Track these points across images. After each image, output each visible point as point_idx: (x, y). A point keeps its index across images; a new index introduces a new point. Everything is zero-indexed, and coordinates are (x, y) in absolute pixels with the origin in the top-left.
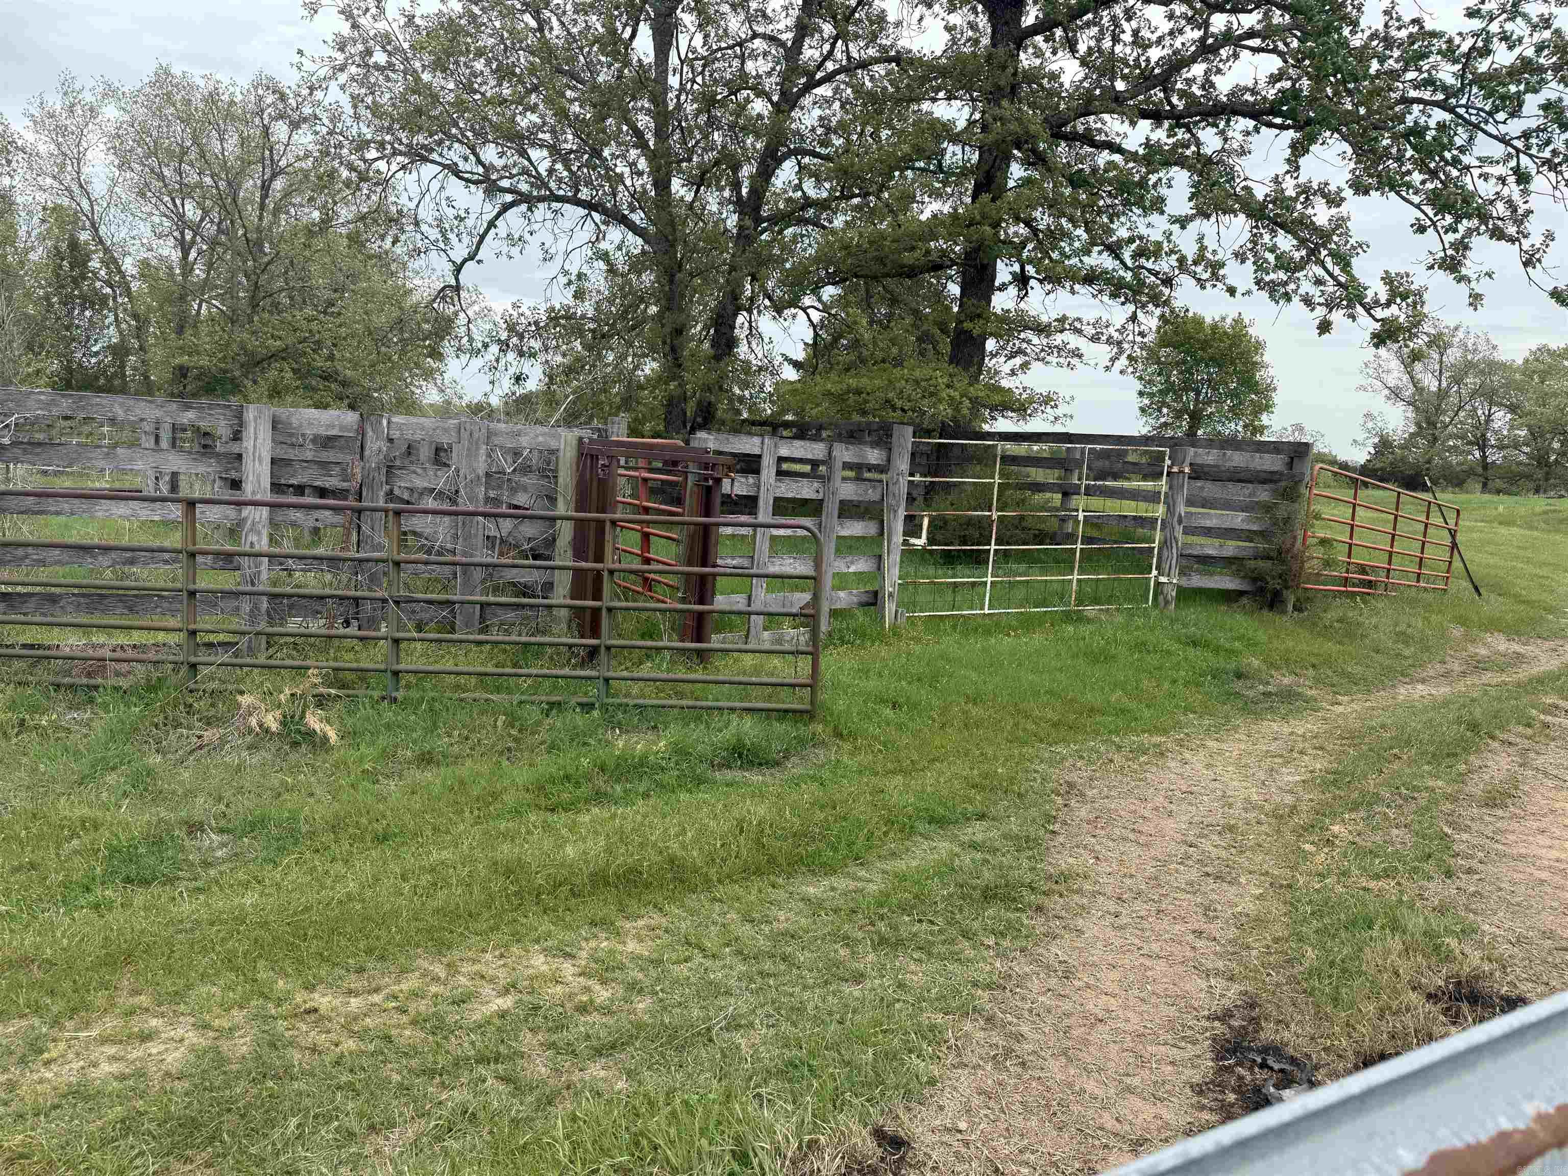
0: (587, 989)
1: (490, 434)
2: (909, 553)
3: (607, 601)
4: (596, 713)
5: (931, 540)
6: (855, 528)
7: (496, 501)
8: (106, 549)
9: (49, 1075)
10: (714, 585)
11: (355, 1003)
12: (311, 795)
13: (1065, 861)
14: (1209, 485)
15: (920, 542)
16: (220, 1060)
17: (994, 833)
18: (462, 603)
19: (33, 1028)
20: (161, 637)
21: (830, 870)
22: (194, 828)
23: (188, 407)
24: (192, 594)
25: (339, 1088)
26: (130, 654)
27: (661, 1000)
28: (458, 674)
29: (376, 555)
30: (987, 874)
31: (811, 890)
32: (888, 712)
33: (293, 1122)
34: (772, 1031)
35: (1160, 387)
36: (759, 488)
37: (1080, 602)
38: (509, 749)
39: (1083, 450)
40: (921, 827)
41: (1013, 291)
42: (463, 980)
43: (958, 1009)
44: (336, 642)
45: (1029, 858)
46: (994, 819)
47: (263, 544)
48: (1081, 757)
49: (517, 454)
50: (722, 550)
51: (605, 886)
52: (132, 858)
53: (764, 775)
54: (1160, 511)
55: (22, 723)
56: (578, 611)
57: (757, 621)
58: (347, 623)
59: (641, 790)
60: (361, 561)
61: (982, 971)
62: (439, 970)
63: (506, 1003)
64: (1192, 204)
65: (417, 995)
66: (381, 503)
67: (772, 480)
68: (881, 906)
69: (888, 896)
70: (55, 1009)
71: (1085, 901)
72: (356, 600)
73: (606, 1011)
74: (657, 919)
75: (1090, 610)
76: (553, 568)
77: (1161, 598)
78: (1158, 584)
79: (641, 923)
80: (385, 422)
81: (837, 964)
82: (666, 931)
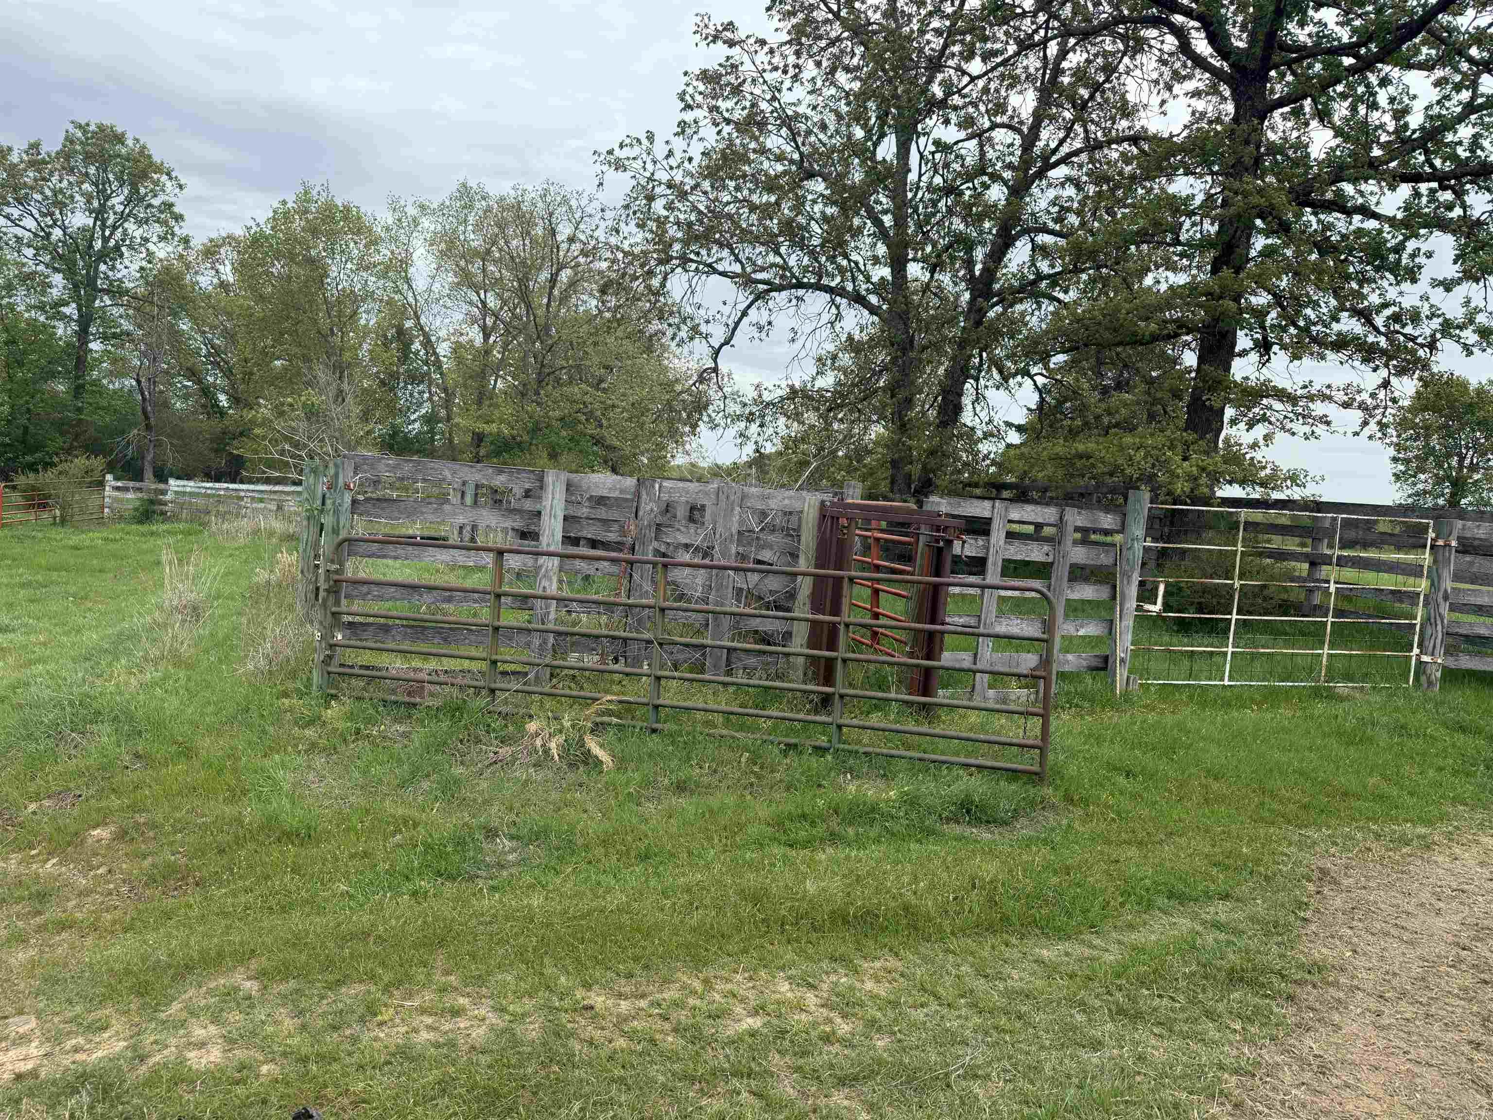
0: (830, 1021)
1: (744, 497)
2: (1143, 620)
3: (842, 653)
4: (829, 757)
5: (1167, 607)
6: (1087, 592)
7: (743, 557)
8: (430, 588)
9: (382, 1035)
10: (942, 641)
11: (624, 1006)
12: (585, 811)
13: (1320, 952)
14: (1479, 560)
15: (1156, 608)
16: (515, 1042)
17: (1239, 915)
18: (713, 647)
19: (369, 992)
20: (466, 664)
21: (1061, 934)
22: (491, 833)
23: (501, 472)
24: (496, 629)
25: (613, 1081)
26: (442, 678)
27: (900, 1041)
28: (706, 710)
29: (644, 601)
30: (1231, 956)
31: (1045, 952)
32: (1121, 780)
33: (577, 1106)
34: (1010, 1086)
35: (1416, 452)
36: (988, 549)
37: (1330, 678)
38: (752, 785)
39: (1335, 519)
40: (1161, 901)
41: (1254, 357)
42: (717, 997)
43: (1203, 1089)
44: (606, 675)
45: (1278, 944)
46: (1238, 900)
47: (553, 588)
48: (1335, 844)
49: (764, 514)
50: (950, 607)
51: (843, 924)
52: (442, 855)
53: (992, 833)
54: (1423, 585)
55: (358, 732)
56: (813, 660)
57: (982, 680)
58: (616, 660)
59: (871, 834)
60: (630, 606)
61: (1228, 1054)
62: (698, 986)
63: (755, 1023)
64: (1457, 267)
65: (677, 1005)
66: (650, 557)
67: (1002, 542)
68: (1119, 976)
69: (1126, 968)
70: (386, 979)
71: (1341, 995)
72: (625, 640)
73: (847, 1043)
74: (892, 963)
75: (1342, 688)
76: (793, 619)
77: (1423, 679)
78: (1420, 663)
79: (878, 964)
80: (657, 486)
81: (1074, 1029)
82: (902, 975)
